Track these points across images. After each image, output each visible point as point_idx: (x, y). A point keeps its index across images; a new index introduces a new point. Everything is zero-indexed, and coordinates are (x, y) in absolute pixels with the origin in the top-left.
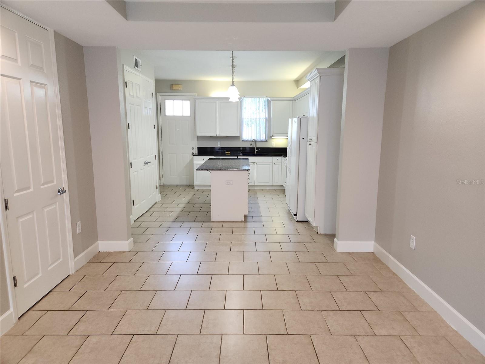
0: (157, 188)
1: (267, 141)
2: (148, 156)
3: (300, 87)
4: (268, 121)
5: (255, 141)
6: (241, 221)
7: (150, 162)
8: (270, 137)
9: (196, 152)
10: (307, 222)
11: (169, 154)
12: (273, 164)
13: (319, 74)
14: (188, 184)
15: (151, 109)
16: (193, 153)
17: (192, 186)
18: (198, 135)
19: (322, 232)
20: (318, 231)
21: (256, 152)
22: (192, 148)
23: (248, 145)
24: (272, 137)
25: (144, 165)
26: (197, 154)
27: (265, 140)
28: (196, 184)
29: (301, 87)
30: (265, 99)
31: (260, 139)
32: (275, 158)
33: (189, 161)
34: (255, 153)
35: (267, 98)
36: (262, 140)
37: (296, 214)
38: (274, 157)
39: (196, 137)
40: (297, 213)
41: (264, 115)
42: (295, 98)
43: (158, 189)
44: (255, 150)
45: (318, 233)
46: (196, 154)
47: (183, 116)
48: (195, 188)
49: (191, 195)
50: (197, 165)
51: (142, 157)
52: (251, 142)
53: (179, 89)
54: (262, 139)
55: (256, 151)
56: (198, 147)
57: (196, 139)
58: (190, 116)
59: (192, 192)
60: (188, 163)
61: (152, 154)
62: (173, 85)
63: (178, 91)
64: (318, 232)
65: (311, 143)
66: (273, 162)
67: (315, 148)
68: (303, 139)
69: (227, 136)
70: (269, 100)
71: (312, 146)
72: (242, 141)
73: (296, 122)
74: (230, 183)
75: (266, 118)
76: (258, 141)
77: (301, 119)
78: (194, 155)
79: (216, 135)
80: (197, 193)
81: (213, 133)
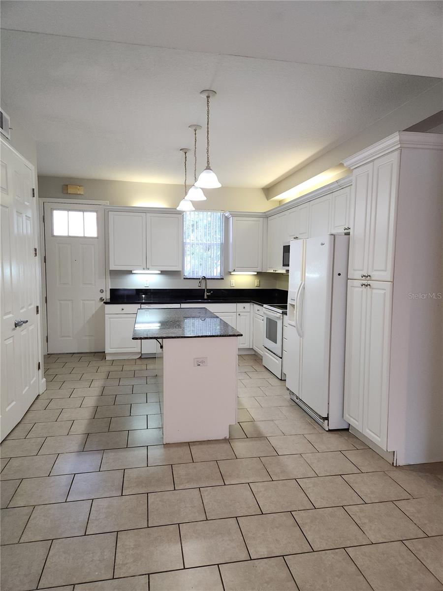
0: (39, 368)
1: (223, 279)
2: (23, 308)
3: (275, 196)
4: (225, 248)
5: (204, 278)
6: (223, 438)
7: (27, 321)
8: (227, 273)
9: (107, 296)
10: (346, 432)
11: (59, 300)
12: (238, 315)
13: (399, 146)
14: (93, 351)
15: (29, 218)
16: (101, 299)
17: (101, 355)
18: (110, 269)
19: (401, 462)
20: (395, 459)
21: (207, 295)
22: (100, 291)
23: (194, 286)
24: (232, 273)
25: (14, 329)
26: (109, 301)
27: (219, 278)
28: (109, 352)
29: (279, 197)
30: (219, 214)
31: (212, 275)
32: (240, 306)
33: (94, 312)
34: (206, 297)
35: (222, 213)
36: (216, 278)
37: (327, 416)
38: (239, 304)
39: (108, 272)
40: (328, 414)
41: (217, 238)
42: (267, 213)
43: (40, 371)
44: (206, 293)
45: (395, 465)
46: (107, 301)
47: (84, 237)
48: (108, 358)
49: (104, 375)
50: (111, 319)
51: (10, 312)
52: (199, 281)
53: (79, 193)
54: (215, 275)
55: (206, 294)
56: (110, 289)
57: (108, 276)
58: (97, 238)
59: (104, 368)
60: (93, 315)
61: (30, 305)
62: (67, 185)
63: (76, 196)
64: (395, 462)
65: (365, 282)
66: (236, 312)
67: (385, 293)
68: (339, 274)
69: (161, 271)
70: (226, 215)
71: (370, 288)
72: (184, 278)
73: (323, 244)
74: (203, 362)
75: (222, 244)
76: (209, 279)
77: (334, 237)
78: (106, 303)
79: (144, 269)
80: (112, 368)
81: (138, 267)
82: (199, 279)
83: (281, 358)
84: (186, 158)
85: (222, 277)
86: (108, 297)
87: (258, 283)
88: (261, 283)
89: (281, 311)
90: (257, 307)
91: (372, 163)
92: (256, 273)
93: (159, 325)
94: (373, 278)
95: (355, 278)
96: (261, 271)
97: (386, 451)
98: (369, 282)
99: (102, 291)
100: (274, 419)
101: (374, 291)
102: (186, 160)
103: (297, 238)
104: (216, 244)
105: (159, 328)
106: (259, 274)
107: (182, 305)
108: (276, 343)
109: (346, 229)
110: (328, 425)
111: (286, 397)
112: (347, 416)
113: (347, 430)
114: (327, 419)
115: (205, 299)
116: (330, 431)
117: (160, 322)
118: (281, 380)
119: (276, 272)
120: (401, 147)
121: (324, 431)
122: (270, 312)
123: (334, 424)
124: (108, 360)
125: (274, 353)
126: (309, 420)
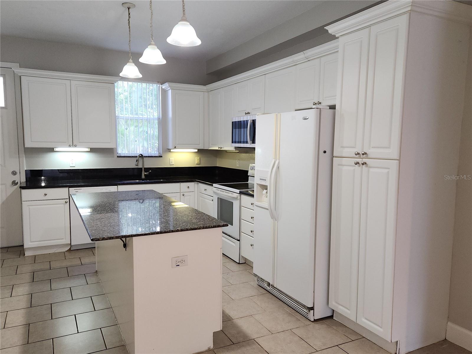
1: (162, 157)
4: (163, 122)
5: (141, 156)
8: (166, 150)
9: (21, 179)
10: (330, 319)
12: (182, 195)
16: (15, 183)
17: (17, 250)
19: (403, 350)
20: (398, 349)
21: (145, 175)
23: (131, 164)
26: (25, 185)
28: (29, 246)
30: (156, 86)
31: (150, 152)
32: (184, 185)
34: (143, 177)
36: (154, 155)
37: (312, 306)
38: (182, 184)
39: (22, 150)
40: (313, 304)
41: (154, 113)
44: (143, 172)
46: (23, 185)
48: (27, 254)
49: (27, 277)
50: (30, 207)
54: (153, 152)
55: (143, 174)
56: (26, 171)
57: (23, 155)
58: (6, 107)
59: (26, 269)
65: (360, 161)
66: (180, 193)
67: (388, 172)
68: (325, 152)
69: (91, 149)
70: (163, 87)
71: (367, 166)
72: (118, 157)
73: (305, 119)
74: (183, 261)
75: (159, 119)
76: (146, 157)
77: (320, 111)
78: (22, 188)
79: (70, 146)
80: (37, 267)
81: (62, 143)
82: (136, 157)
83: (239, 240)
84: (129, 14)
85: (160, 155)
86: (23, 179)
87: (199, 161)
88: (201, 161)
89: (238, 191)
90: (202, 187)
91: (367, 30)
92: (197, 151)
93: (89, 210)
94: (370, 156)
95: (344, 155)
96: (202, 148)
97: (390, 341)
98: (365, 160)
99: (14, 173)
100: (252, 314)
101: (371, 170)
102: (129, 17)
103: (248, 113)
104: (154, 119)
105: (89, 214)
106: (201, 152)
107: (119, 186)
108: (232, 225)
109: (316, 104)
110: (314, 316)
111: (252, 283)
112: (334, 303)
113: (331, 317)
114: (312, 308)
115: (143, 180)
116: (315, 321)
117: (91, 207)
118: (239, 263)
119: (222, 149)
120: (410, 10)
121: (309, 323)
122: (223, 192)
123: (319, 313)
124: (27, 256)
125: (229, 236)
126: (288, 310)
